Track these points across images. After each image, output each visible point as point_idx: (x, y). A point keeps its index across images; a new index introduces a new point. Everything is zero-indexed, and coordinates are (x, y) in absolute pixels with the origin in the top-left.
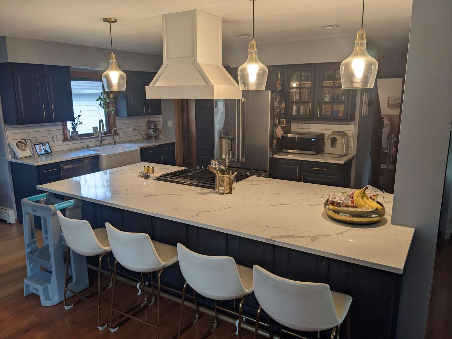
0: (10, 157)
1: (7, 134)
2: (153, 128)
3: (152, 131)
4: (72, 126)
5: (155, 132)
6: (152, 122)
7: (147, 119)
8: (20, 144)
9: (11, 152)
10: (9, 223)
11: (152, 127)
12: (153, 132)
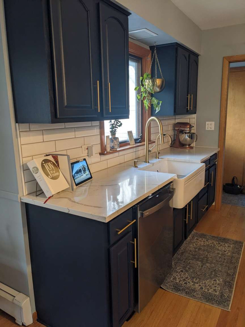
0: (25, 192)
1: (21, 145)
2: (188, 133)
3: (187, 136)
4: (111, 130)
5: (191, 139)
6: (185, 124)
7: (173, 122)
8: (48, 165)
9: (26, 182)
10: (21, 324)
11: (187, 130)
12: (189, 138)
